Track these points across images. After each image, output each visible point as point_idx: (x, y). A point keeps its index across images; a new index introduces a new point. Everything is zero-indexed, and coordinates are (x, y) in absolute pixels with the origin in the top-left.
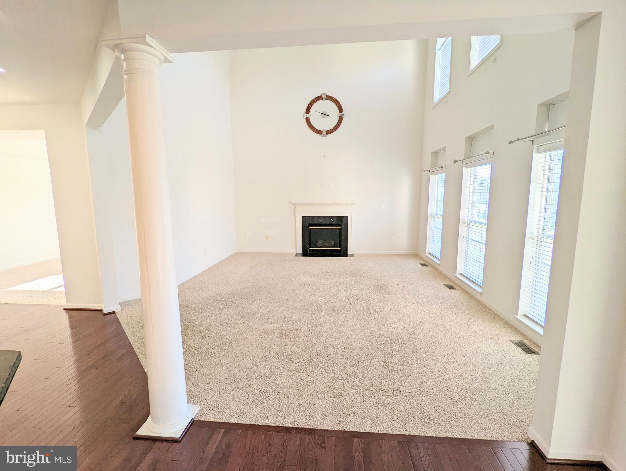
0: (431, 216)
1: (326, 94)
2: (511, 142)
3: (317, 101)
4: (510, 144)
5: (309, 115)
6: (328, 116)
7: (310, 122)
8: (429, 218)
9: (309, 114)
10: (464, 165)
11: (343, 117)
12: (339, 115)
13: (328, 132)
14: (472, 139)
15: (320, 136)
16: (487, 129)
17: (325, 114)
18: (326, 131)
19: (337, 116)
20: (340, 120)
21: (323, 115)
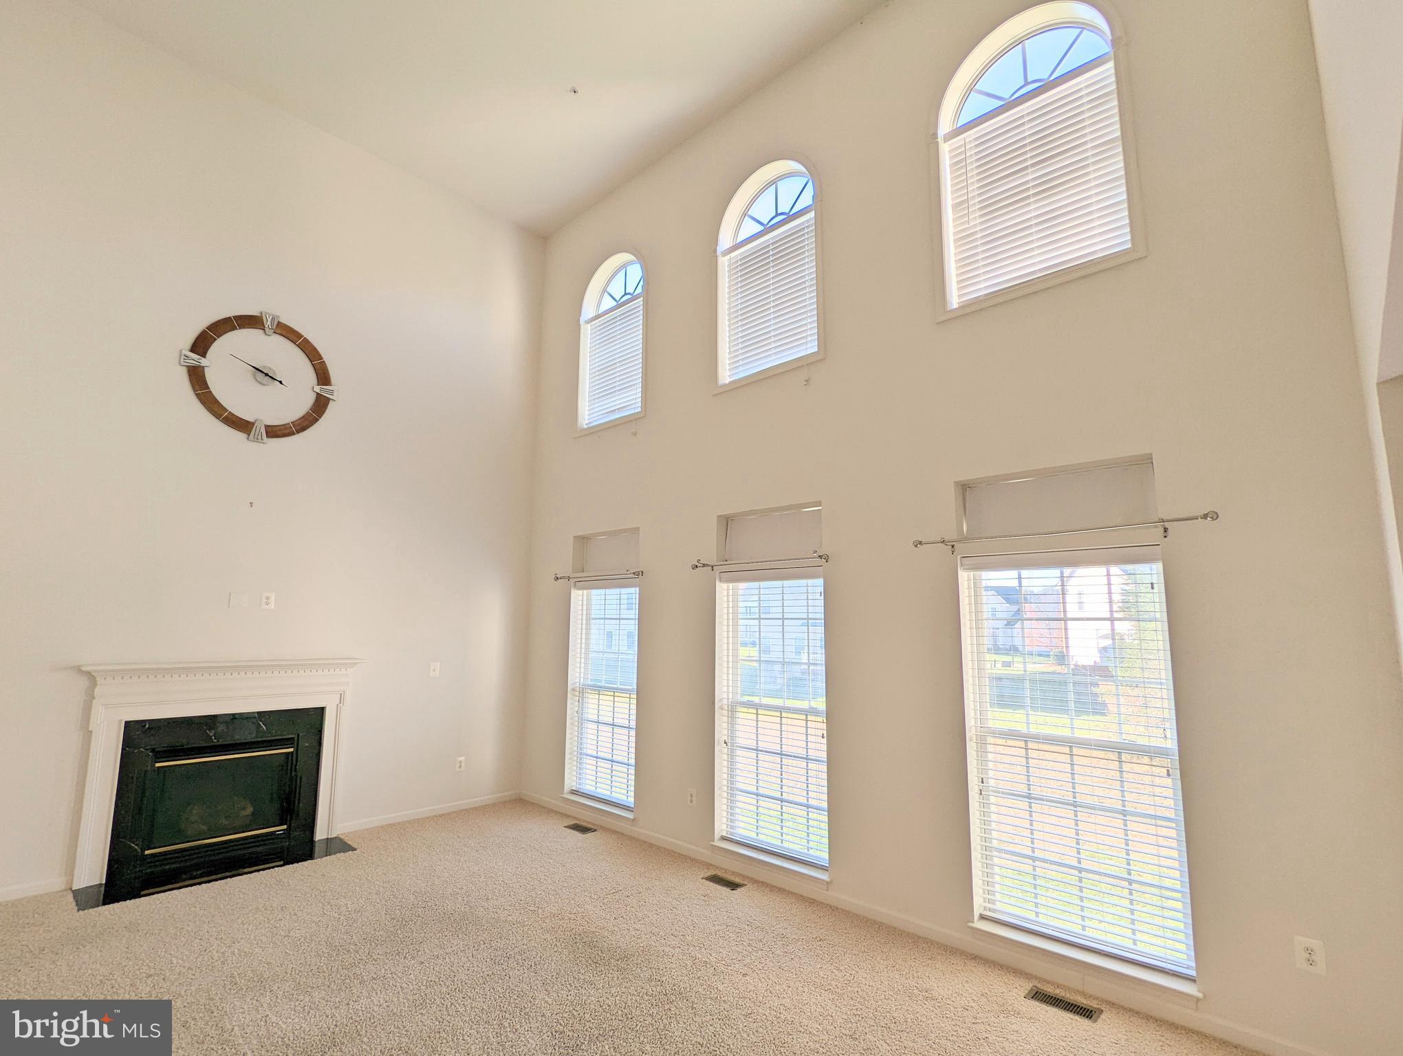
0: (573, 690)
1: (278, 317)
2: (918, 543)
3: (242, 326)
4: (916, 546)
5: (204, 362)
6: (281, 382)
7: (206, 384)
8: (569, 696)
9: (204, 355)
11: (328, 399)
12: (317, 389)
13: (274, 432)
14: (727, 521)
15: (241, 436)
16: (789, 508)
17: (267, 375)
18: (267, 427)
19: (311, 392)
20: (321, 405)
21: (260, 375)
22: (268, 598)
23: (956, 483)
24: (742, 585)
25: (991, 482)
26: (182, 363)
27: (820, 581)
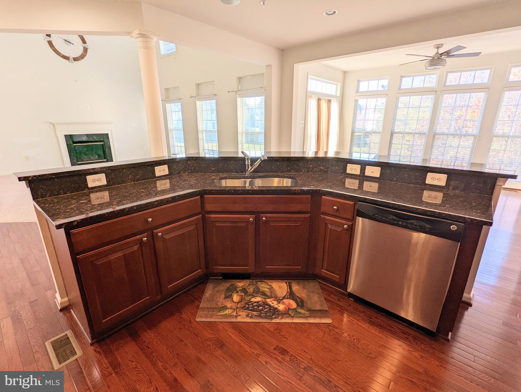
2: (229, 92)
5: (51, 39)
6: (73, 44)
7: (54, 46)
9: (50, 37)
10: (196, 99)
11: (87, 48)
12: (83, 45)
13: (75, 59)
14: (198, 85)
15: (67, 61)
16: (210, 82)
17: (68, 42)
18: (73, 58)
19: (81, 46)
20: (86, 50)
21: (67, 42)
22: (87, 106)
23: (237, 78)
24: (203, 102)
25: (245, 77)
26: (46, 40)
27: (215, 101)
